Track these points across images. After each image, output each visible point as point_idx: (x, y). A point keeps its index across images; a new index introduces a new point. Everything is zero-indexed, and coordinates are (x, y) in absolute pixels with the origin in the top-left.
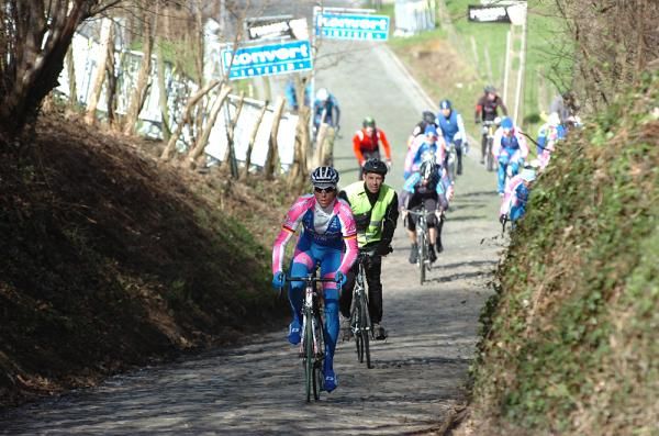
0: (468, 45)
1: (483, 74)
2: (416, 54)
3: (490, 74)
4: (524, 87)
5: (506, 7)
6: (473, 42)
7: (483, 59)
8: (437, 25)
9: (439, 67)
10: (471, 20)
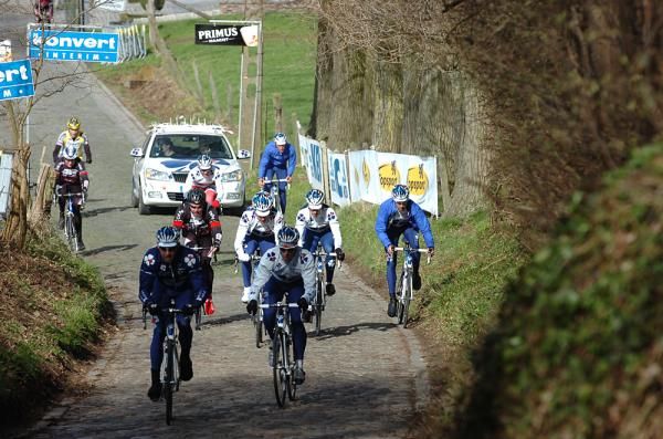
0: (189, 72)
1: (207, 104)
2: (127, 84)
3: (216, 104)
4: (260, 118)
5: (239, 28)
6: (195, 68)
7: (206, 87)
8: (149, 52)
9: (154, 97)
10: (198, 41)
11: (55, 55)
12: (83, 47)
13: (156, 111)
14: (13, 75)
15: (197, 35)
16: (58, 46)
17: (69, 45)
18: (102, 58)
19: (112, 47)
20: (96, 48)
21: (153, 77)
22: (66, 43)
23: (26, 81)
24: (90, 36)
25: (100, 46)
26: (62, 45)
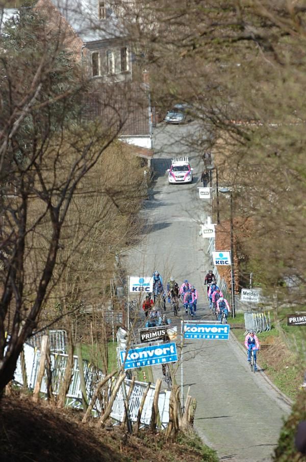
9: (274, 355)
10: (289, 324)
11: (196, 336)
12: (210, 332)
13: (273, 364)
14: (167, 351)
15: (288, 320)
16: (197, 332)
17: (203, 331)
18: (220, 337)
19: (226, 331)
20: (217, 333)
21: (274, 343)
22: (201, 330)
23: (174, 354)
24: (214, 326)
25: (219, 331)
26: (199, 331)
